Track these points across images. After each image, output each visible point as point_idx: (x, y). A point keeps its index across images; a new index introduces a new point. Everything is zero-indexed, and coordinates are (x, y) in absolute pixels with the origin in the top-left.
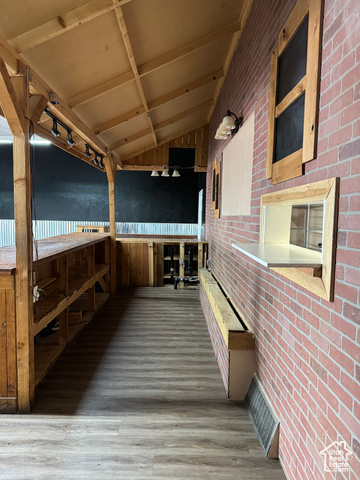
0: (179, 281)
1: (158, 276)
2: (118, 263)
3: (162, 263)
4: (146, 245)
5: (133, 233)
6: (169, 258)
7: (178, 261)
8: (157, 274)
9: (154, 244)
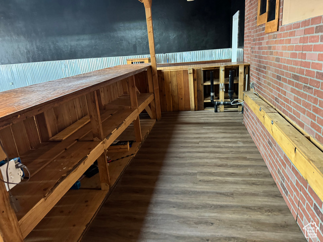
0: (219, 104)
1: (198, 101)
2: (161, 91)
3: (202, 89)
4: (186, 72)
5: (173, 62)
6: (208, 83)
7: (218, 85)
8: (198, 99)
9: (194, 70)
